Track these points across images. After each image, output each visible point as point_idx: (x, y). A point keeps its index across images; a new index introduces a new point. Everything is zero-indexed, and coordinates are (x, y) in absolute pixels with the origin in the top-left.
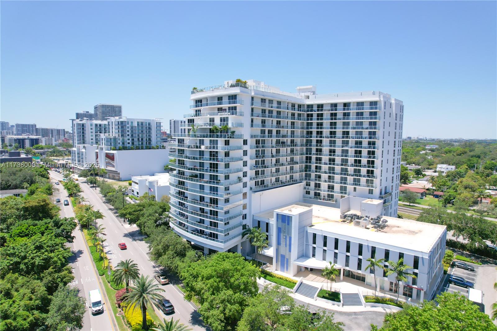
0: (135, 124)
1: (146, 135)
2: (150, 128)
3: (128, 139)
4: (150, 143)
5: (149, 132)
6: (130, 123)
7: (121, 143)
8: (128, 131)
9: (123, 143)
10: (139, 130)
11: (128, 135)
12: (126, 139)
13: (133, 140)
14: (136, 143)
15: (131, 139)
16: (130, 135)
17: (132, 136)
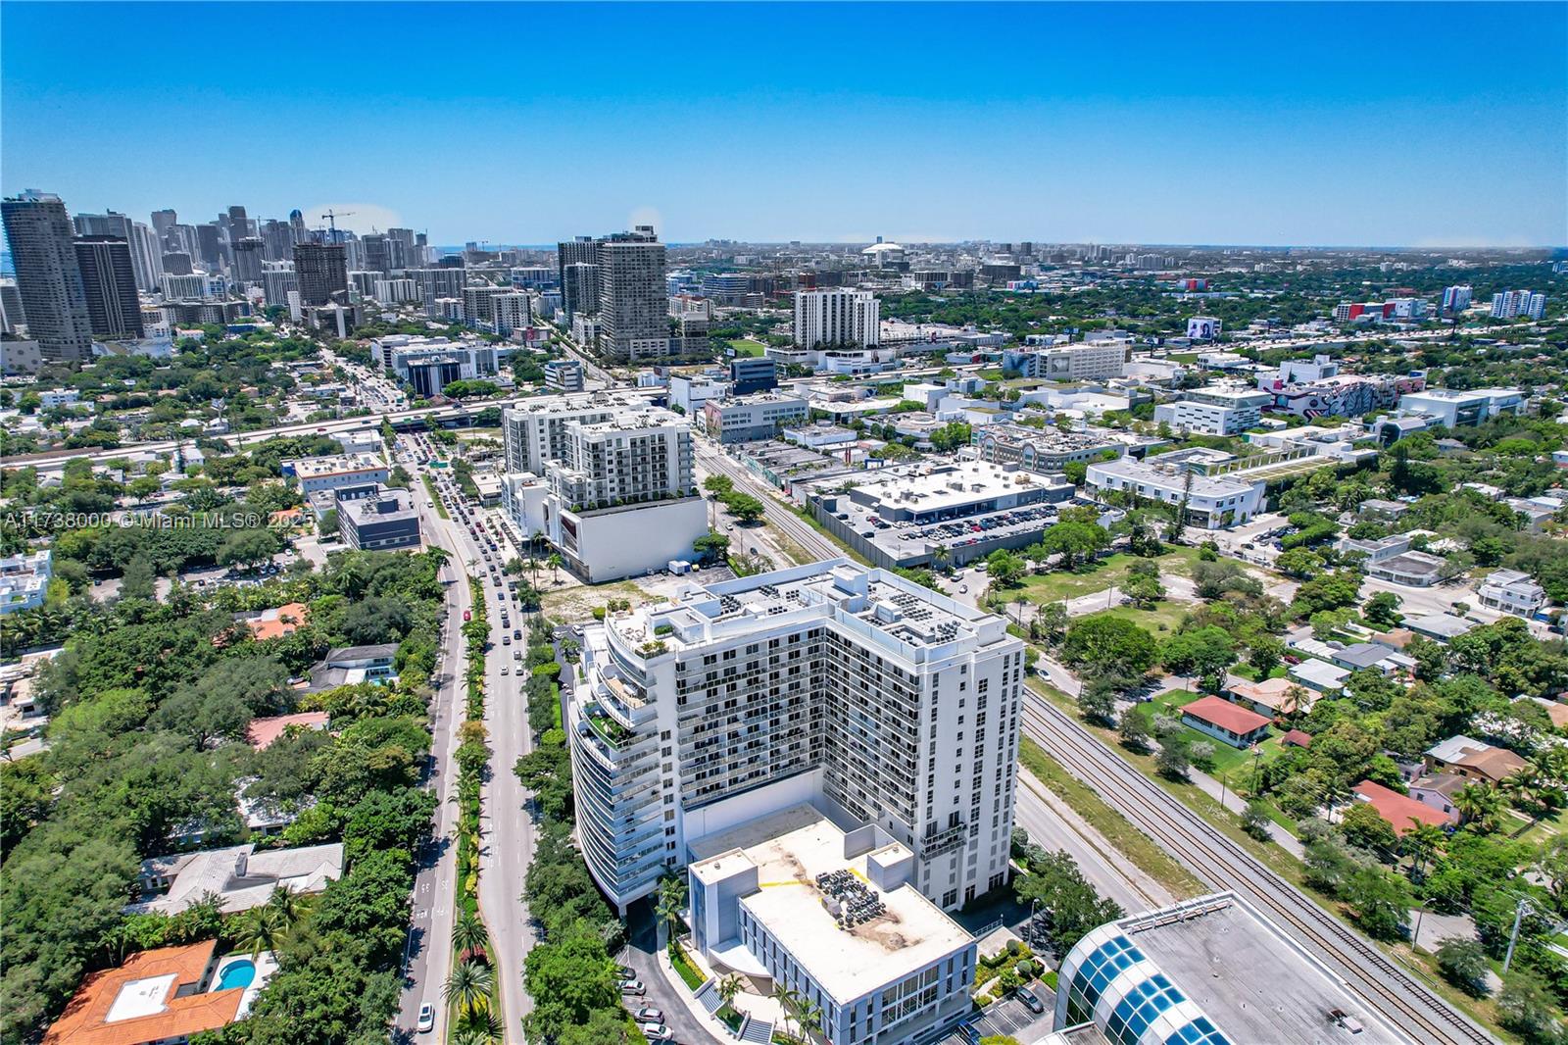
0: (626, 445)
1: (654, 467)
2: (662, 449)
3: (611, 484)
4: (663, 484)
5: (662, 457)
6: (614, 444)
7: (594, 493)
8: (610, 462)
9: (600, 492)
10: (635, 455)
11: (611, 471)
12: (606, 482)
13: (622, 481)
14: (630, 489)
15: (617, 480)
16: (615, 471)
17: (620, 472)
